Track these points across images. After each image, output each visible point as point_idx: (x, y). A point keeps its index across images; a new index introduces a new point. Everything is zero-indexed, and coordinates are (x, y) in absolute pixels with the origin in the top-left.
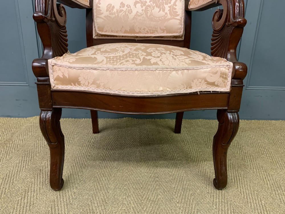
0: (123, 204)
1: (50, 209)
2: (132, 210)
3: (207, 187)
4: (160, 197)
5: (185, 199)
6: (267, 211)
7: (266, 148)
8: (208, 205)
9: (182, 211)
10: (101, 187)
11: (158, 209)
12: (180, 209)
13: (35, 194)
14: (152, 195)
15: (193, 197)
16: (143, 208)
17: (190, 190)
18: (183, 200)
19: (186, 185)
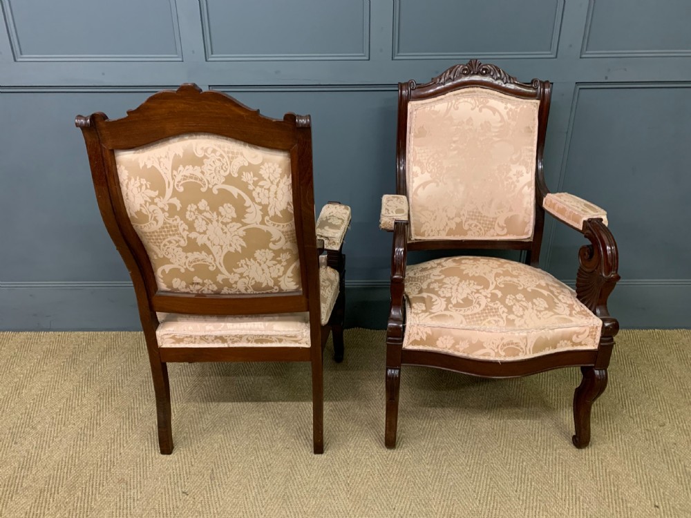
0: (367, 466)
1: (289, 470)
2: (377, 472)
3: (464, 445)
4: (407, 457)
5: (436, 459)
6: (525, 474)
7: (556, 385)
8: (461, 468)
9: (432, 473)
11: (405, 471)
12: (429, 471)
13: (267, 453)
14: (399, 455)
15: (445, 457)
16: (388, 470)
17: (442, 449)
18: (433, 461)
19: (438, 442)
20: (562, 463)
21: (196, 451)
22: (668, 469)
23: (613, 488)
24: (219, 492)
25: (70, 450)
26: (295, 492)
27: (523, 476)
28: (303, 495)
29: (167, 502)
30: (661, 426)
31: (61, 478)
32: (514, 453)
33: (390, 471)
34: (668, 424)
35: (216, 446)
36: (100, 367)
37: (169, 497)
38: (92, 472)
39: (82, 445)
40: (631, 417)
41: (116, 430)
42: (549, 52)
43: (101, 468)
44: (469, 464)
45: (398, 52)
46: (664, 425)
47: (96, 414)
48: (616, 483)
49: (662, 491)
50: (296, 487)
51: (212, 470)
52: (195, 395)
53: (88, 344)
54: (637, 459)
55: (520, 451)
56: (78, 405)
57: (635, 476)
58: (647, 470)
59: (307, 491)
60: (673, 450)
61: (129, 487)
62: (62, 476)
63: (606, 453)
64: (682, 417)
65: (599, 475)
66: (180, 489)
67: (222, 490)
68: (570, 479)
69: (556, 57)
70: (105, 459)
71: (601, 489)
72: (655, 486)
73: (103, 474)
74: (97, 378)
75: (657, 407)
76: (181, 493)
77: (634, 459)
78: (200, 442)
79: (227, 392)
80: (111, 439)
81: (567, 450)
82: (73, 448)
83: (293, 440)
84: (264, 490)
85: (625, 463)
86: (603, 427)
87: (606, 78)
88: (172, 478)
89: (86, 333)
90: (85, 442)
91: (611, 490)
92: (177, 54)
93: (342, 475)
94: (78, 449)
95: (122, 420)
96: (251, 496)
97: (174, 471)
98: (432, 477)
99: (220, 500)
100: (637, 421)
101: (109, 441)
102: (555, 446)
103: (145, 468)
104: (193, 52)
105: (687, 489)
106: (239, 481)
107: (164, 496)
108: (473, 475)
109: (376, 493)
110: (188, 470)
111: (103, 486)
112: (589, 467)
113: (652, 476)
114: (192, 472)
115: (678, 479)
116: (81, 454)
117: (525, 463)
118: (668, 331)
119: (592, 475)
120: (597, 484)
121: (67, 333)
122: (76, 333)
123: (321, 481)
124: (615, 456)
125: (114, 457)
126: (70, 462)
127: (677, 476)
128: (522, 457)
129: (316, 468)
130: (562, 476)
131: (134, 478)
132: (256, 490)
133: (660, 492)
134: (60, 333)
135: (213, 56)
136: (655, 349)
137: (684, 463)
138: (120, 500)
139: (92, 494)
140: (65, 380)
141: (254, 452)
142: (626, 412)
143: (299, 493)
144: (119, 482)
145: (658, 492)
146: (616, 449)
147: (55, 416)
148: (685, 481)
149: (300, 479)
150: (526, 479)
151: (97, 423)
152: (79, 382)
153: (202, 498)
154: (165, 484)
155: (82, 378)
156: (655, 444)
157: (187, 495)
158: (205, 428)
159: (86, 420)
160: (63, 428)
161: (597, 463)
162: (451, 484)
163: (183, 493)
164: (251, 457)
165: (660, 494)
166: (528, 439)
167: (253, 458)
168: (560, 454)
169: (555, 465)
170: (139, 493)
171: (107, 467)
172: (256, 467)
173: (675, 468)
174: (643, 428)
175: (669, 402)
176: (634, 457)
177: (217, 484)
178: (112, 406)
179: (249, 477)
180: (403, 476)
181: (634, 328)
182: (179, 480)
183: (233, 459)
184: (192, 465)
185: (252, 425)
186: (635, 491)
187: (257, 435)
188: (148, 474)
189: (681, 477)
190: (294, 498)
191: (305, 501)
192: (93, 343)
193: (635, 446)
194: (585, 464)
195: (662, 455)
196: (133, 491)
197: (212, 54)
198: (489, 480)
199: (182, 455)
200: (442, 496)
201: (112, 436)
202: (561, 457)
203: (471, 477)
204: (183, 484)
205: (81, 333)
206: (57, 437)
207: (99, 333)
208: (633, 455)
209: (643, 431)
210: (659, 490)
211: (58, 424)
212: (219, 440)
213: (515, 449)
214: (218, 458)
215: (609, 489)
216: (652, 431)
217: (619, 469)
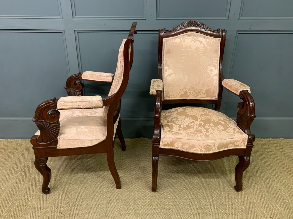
1: (108, 202)
2: (148, 202)
3: (187, 190)
4: (161, 196)
5: (174, 197)
8: (185, 200)
10: (131, 190)
11: (160, 202)
12: (171, 202)
13: (99, 194)
14: (158, 195)
15: (178, 196)
16: (153, 202)
17: (177, 192)
20: (230, 198)
21: (67, 193)
22: (277, 201)
23: (252, 210)
24: (76, 213)
25: (9, 193)
26: (111, 212)
27: (213, 204)
28: (114, 213)
29: (52, 217)
30: (273, 181)
31: (4, 206)
32: (209, 194)
33: (154, 202)
34: (276, 180)
35: (76, 191)
36: (25, 155)
37: (53, 215)
38: (18, 204)
39: (15, 190)
40: (260, 177)
41: (31, 184)
42: (225, 17)
43: (23, 202)
44: (189, 199)
45: (159, 16)
46: (274, 181)
47: (22, 176)
48: (253, 207)
49: (274, 211)
50: (111, 210)
51: (74, 202)
52: (68, 168)
53: (21, 144)
54: (263, 196)
55: (212, 193)
56: (14, 173)
57: (262, 204)
58: (267, 201)
59: (116, 212)
60: (278, 192)
61: (35, 210)
62: (5, 205)
63: (249, 193)
64: (282, 177)
65: (246, 203)
66: (58, 211)
67: (77, 211)
68: (233, 205)
69: (228, 19)
70: (25, 197)
71: (247, 210)
72: (271, 209)
73: (24, 204)
74: (24, 160)
75: (271, 173)
76: (59, 213)
77: (261, 196)
78: (69, 189)
79: (82, 167)
80: (28, 188)
81: (232, 192)
82: (11, 192)
83: (111, 188)
84: (97, 211)
85: (257, 198)
86: (248, 182)
87: (250, 29)
88: (55, 206)
89: (20, 140)
90: (16, 189)
91: (251, 211)
92: (60, 16)
93: (132, 204)
94: (13, 193)
95: (34, 179)
96: (91, 215)
97: (57, 203)
98: (172, 205)
99: (77, 216)
100: (263, 179)
101: (27, 189)
102: (227, 190)
103: (43, 201)
104: (67, 15)
105: (285, 210)
106: (85, 207)
107: (51, 214)
108: (191, 204)
109: (147, 212)
110: (63, 202)
111: (23, 210)
112: (242, 200)
113: (269, 204)
114: (65, 203)
115: (281, 205)
116: (14, 195)
117: (214, 198)
118: (276, 139)
119: (243, 204)
120: (245, 208)
121: (11, 140)
122: (15, 139)
123: (123, 207)
124: (253, 195)
125: (29, 196)
126: (9, 199)
127: (280, 204)
128: (212, 195)
129: (120, 201)
130: (230, 204)
131: (37, 206)
132: (93, 211)
133: (273, 211)
134: (8, 140)
135: (76, 17)
136: (270, 147)
137: (283, 198)
138: (31, 217)
139: (18, 213)
140: (9, 161)
141: (93, 194)
142: (258, 175)
143: (112, 212)
144: (31, 208)
145: (272, 211)
146: (254, 192)
147: (3, 177)
148: (284, 206)
149: (113, 206)
150: (214, 206)
151: (22, 181)
152: (16, 162)
153: (68, 215)
154: (52, 209)
155: (17, 160)
156: (271, 189)
157: (62, 214)
158: (71, 183)
159: (18, 179)
160: (7, 183)
161: (245, 198)
162: (181, 208)
163: (60, 213)
164: (92, 196)
165: (273, 212)
166: (215, 187)
167: (93, 196)
168: (229, 194)
169: (227, 199)
170: (39, 213)
171: (26, 201)
172: (93, 201)
173: (280, 201)
174: (265, 182)
175: (276, 171)
176: (261, 195)
177: (76, 208)
178: (30, 173)
179: (90, 205)
180: (160, 204)
181: (261, 138)
182: (58, 207)
183: (83, 197)
184: (65, 200)
185: (93, 181)
186: (262, 211)
187: (95, 186)
188: (44, 204)
189: (282, 204)
190: (110, 215)
191: (115, 216)
192: (23, 144)
193: (262, 190)
194: (240, 199)
195: (274, 195)
196: (37, 212)
197: (76, 16)
198: (198, 206)
199: (60, 195)
200: (176, 214)
201: (29, 187)
202: (230, 195)
203: (190, 205)
204: (60, 209)
205: (17, 140)
206: (4, 187)
207: (26, 140)
208: (261, 194)
209: (265, 184)
210: (272, 210)
211: (5, 181)
212: (78, 188)
213: (209, 192)
214: (76, 196)
215: (250, 210)
216: (269, 184)
217: (255, 201)
